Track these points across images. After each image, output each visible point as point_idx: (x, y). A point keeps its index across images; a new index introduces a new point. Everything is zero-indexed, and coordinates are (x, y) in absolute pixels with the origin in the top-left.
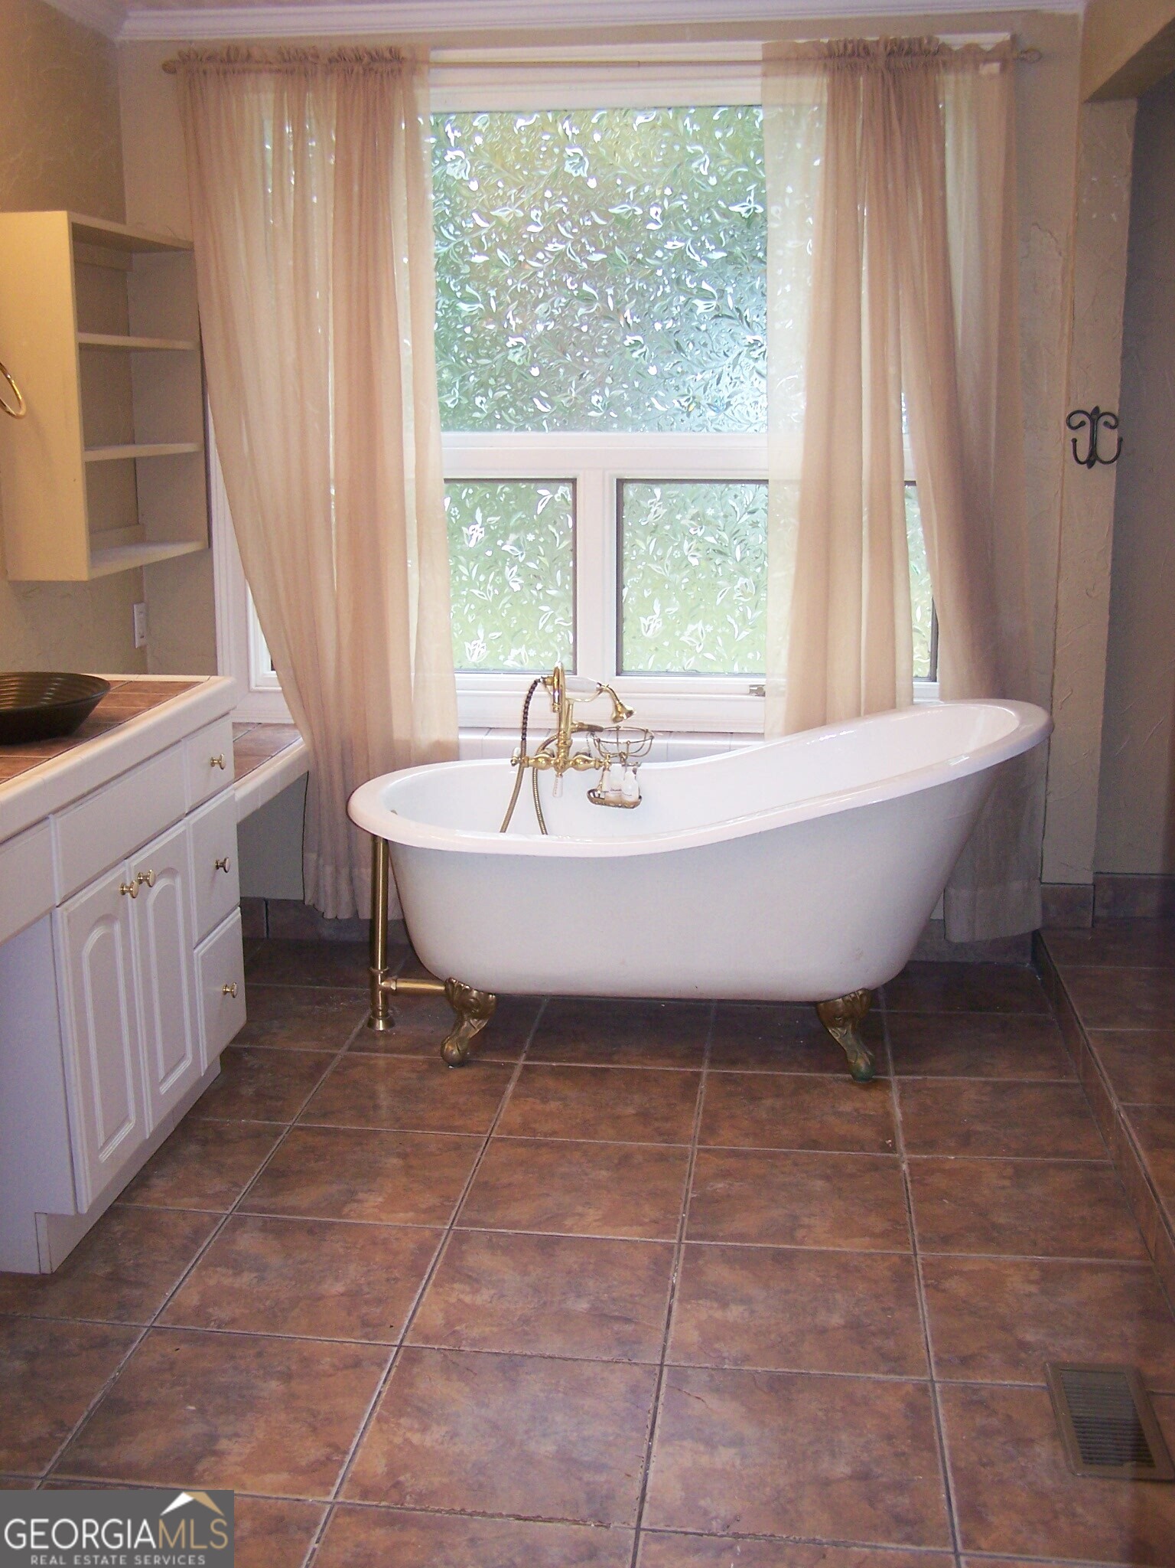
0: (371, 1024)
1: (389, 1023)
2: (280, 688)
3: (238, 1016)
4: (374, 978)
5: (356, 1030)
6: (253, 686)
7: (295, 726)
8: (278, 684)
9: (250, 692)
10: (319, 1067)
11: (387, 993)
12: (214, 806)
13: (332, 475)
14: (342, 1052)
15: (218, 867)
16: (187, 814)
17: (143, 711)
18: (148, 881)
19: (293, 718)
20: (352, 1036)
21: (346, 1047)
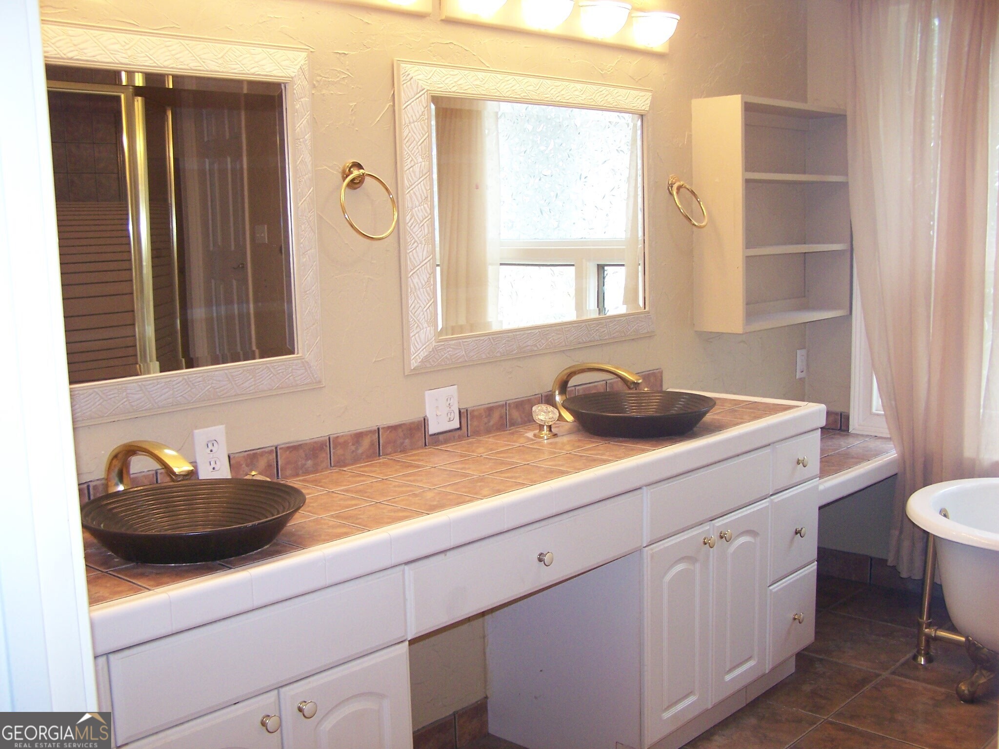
0: (915, 658)
1: (929, 660)
2: (883, 413)
3: (807, 635)
4: (919, 626)
5: (902, 660)
6: (874, 411)
7: (890, 439)
8: (882, 410)
9: (871, 414)
10: (864, 681)
11: (930, 639)
12: (799, 490)
13: (934, 268)
14: (885, 674)
15: (796, 533)
16: (772, 495)
17: (746, 422)
18: (725, 537)
19: (890, 434)
20: (898, 664)
21: (889, 671)
